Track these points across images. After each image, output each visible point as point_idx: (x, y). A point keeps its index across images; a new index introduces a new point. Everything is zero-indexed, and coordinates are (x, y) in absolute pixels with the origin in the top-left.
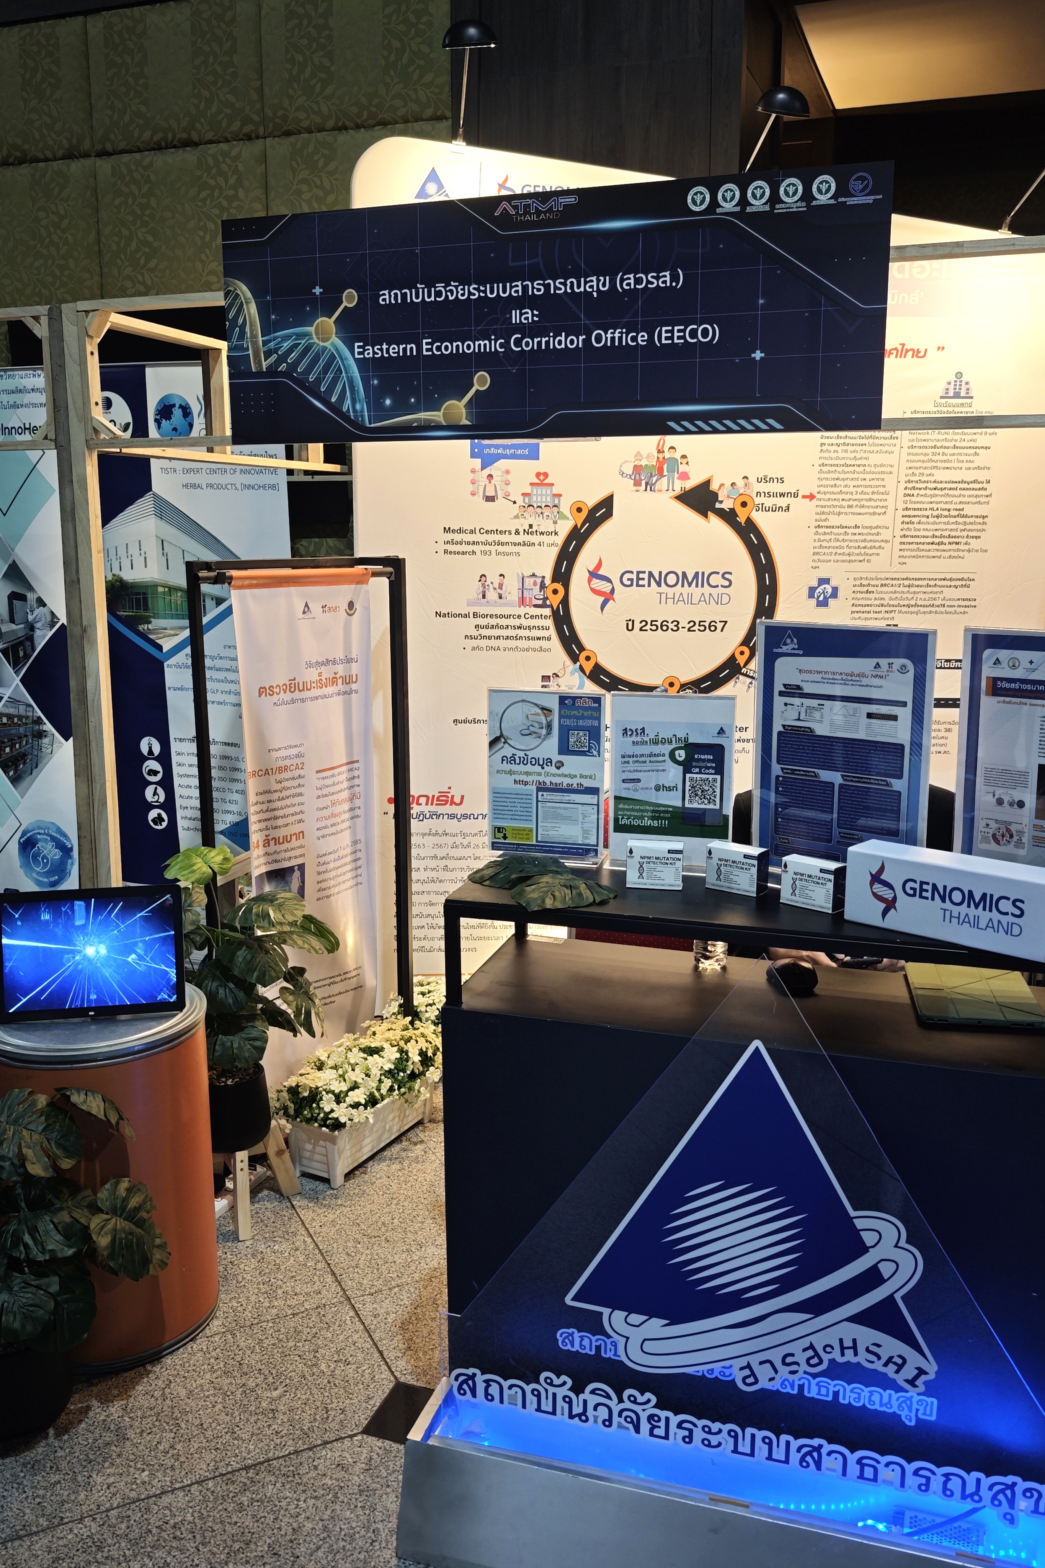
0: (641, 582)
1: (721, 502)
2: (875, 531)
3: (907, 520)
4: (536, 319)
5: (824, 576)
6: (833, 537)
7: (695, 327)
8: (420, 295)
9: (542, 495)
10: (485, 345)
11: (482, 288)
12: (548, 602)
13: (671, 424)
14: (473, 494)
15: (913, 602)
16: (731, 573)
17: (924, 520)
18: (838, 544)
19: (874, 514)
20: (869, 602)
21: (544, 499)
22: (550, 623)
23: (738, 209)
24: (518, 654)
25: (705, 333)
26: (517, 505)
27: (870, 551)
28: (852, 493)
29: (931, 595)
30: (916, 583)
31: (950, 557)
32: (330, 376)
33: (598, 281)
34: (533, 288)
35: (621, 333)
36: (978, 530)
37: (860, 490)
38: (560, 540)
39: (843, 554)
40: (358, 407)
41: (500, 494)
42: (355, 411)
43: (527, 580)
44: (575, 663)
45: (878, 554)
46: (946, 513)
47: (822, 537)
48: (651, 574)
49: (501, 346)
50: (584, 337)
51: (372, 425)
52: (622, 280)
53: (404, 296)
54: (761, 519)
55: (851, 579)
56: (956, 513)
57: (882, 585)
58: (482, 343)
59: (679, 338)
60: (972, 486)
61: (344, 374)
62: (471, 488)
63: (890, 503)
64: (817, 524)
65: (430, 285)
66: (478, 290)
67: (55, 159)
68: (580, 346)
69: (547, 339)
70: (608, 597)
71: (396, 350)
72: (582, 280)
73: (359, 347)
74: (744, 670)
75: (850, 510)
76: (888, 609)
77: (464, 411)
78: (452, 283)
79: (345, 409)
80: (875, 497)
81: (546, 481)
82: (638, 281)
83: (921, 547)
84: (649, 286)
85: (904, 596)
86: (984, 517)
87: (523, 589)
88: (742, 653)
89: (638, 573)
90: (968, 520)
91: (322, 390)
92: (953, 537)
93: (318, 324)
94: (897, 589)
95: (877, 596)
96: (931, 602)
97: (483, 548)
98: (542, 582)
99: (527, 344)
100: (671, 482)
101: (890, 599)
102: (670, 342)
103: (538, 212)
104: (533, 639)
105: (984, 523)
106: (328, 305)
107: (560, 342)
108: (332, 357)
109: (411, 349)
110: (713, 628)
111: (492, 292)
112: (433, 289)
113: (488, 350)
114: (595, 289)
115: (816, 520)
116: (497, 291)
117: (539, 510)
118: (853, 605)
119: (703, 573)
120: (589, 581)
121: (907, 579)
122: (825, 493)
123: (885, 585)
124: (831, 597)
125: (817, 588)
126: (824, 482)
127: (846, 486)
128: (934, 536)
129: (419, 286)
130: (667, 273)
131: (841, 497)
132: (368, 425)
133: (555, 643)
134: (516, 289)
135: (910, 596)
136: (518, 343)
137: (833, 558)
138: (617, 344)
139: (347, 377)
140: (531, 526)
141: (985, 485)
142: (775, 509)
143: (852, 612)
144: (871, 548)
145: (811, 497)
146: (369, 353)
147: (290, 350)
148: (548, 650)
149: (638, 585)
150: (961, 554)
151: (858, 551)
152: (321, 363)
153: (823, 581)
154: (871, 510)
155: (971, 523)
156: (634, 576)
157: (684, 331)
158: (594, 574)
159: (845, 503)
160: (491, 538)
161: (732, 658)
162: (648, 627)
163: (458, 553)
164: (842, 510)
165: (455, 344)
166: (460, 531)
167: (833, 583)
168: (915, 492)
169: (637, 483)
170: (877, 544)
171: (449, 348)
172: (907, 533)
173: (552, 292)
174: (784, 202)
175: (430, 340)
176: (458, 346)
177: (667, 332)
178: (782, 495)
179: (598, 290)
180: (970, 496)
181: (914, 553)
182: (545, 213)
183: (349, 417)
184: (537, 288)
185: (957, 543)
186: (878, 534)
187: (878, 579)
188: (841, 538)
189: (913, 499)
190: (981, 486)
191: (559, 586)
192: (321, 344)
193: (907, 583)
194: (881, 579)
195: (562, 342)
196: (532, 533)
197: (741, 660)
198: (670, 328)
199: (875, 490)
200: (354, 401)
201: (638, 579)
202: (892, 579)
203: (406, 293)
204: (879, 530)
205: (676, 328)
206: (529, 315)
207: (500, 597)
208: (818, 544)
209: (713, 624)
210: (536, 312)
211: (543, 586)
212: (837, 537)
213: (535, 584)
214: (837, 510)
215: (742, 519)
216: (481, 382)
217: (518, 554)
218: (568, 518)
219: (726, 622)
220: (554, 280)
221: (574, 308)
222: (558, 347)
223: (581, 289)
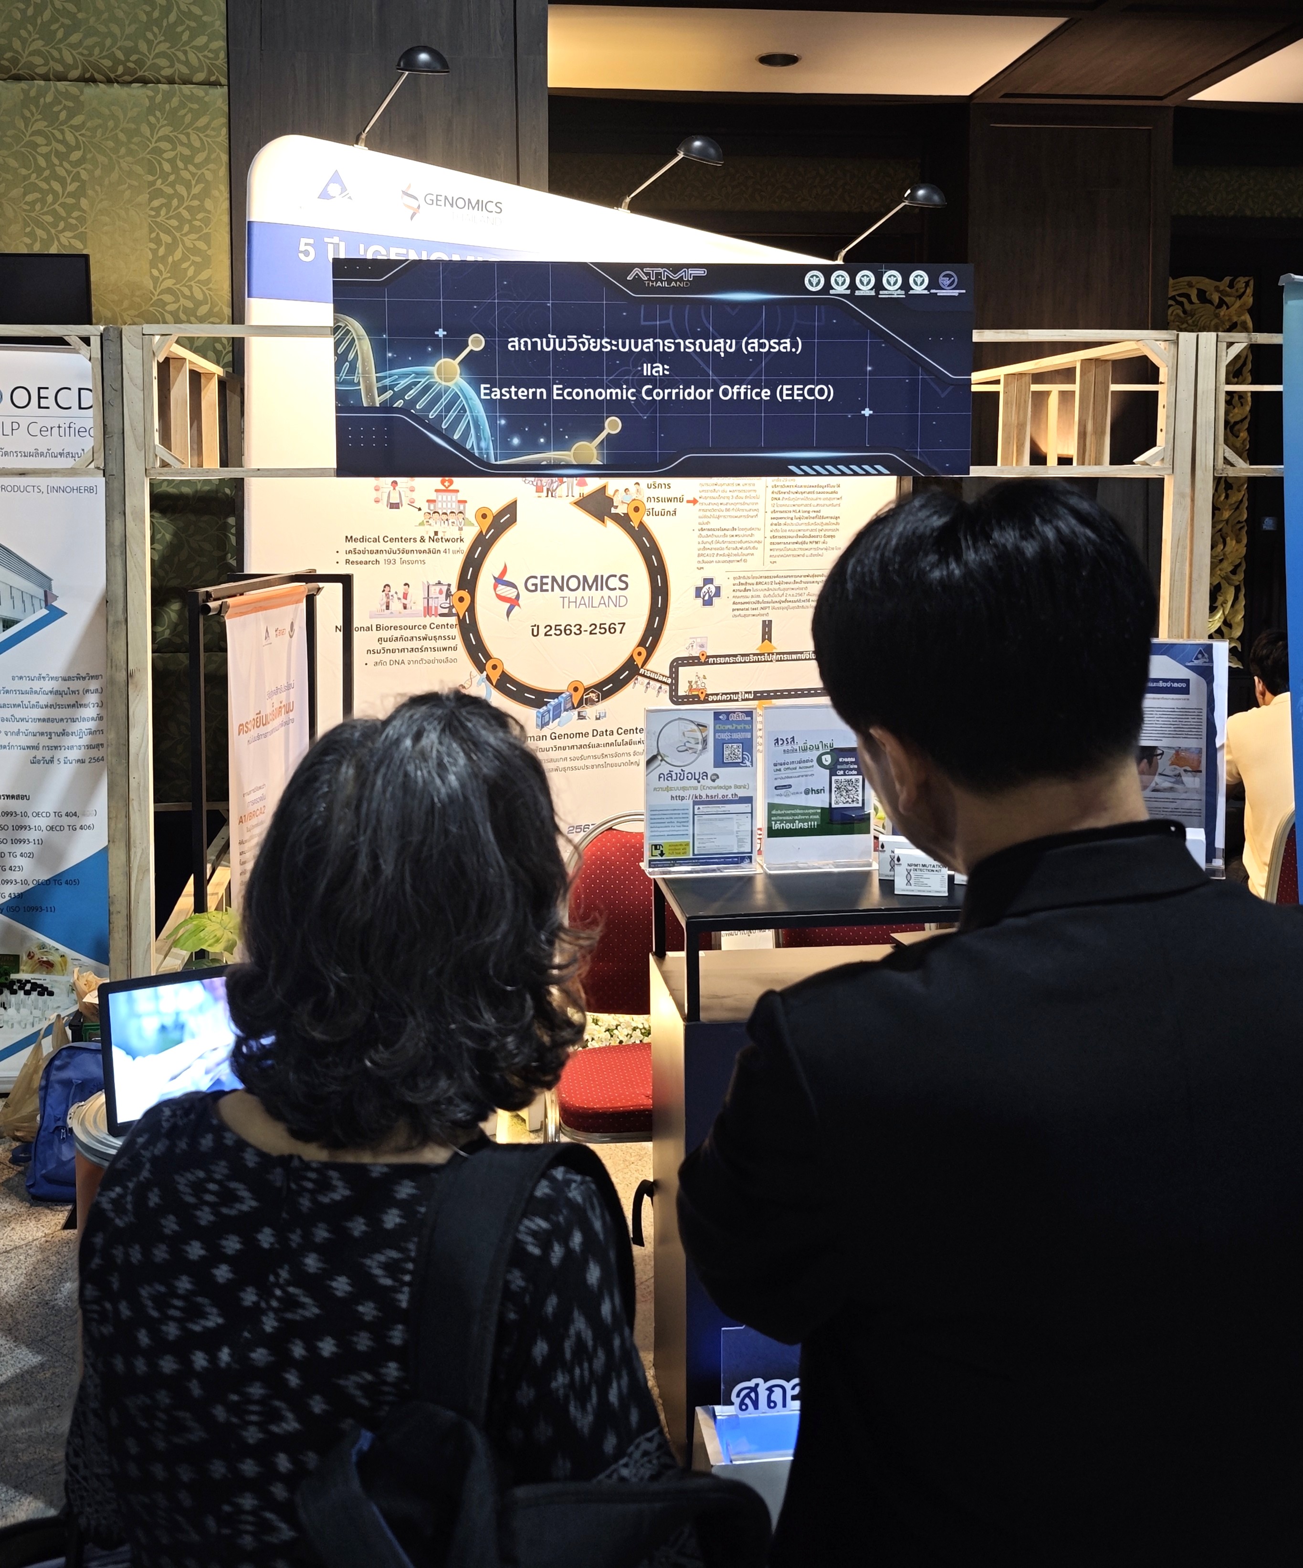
0: (545, 587)
1: (616, 507)
2: (749, 532)
3: (775, 521)
4: (667, 373)
5: (708, 576)
6: (714, 539)
7: (813, 386)
8: (551, 344)
9: (447, 502)
10: (617, 393)
11: (614, 342)
12: (454, 611)
13: (794, 468)
14: (377, 501)
15: (783, 599)
16: (627, 576)
17: (789, 521)
18: (718, 546)
19: (748, 516)
20: (747, 600)
21: (449, 506)
22: (456, 632)
23: (848, 292)
24: (424, 666)
25: (821, 392)
26: (422, 512)
27: (746, 552)
28: (728, 498)
29: (798, 591)
30: (785, 580)
31: (812, 555)
32: (452, 414)
33: (725, 343)
34: (664, 345)
35: (747, 389)
36: (833, 530)
37: (735, 494)
38: (465, 546)
39: (724, 555)
40: (483, 444)
41: (405, 501)
42: (479, 448)
43: (432, 589)
44: (482, 673)
45: (752, 554)
46: (806, 515)
47: (705, 540)
48: (554, 578)
49: (633, 395)
50: (712, 390)
51: (498, 463)
52: (747, 344)
53: (534, 344)
54: (651, 523)
55: (732, 579)
56: (814, 515)
57: (757, 584)
58: (614, 391)
59: (798, 395)
60: (826, 490)
61: (468, 413)
62: (375, 495)
63: (761, 507)
64: (700, 527)
65: (561, 336)
66: (610, 344)
68: (709, 398)
69: (677, 390)
70: (514, 603)
71: (526, 394)
72: (711, 341)
73: (485, 389)
74: (642, 671)
75: (728, 513)
76: (763, 605)
77: (595, 452)
78: (584, 336)
79: (468, 447)
80: (748, 501)
81: (450, 488)
82: (761, 345)
83: (788, 546)
84: (772, 350)
85: (776, 593)
86: (836, 518)
87: (428, 598)
88: (640, 654)
89: (542, 577)
90: (825, 521)
91: (444, 427)
92: (813, 537)
93: (440, 365)
94: (770, 587)
95: (754, 593)
96: (798, 598)
97: (388, 556)
98: (448, 590)
99: (658, 394)
100: (570, 488)
101: (765, 596)
102: (790, 398)
103: (669, 280)
104: (439, 650)
105: (837, 524)
106: (454, 347)
107: (689, 394)
108: (456, 397)
109: (541, 393)
110: (612, 630)
111: (624, 346)
112: (564, 340)
113: (619, 398)
114: (722, 350)
115: (700, 524)
116: (627, 346)
117: (445, 517)
118: (734, 603)
119: (602, 576)
120: (495, 588)
121: (777, 576)
122: (706, 498)
123: (760, 583)
124: (714, 596)
125: (701, 588)
126: (706, 488)
127: (723, 491)
128: (797, 536)
129: (550, 336)
130: (788, 341)
131: (722, 501)
132: (493, 462)
133: (462, 653)
134: (648, 345)
135: (781, 593)
136: (649, 392)
137: (715, 559)
138: (742, 398)
139: (472, 416)
140: (436, 533)
141: (836, 489)
142: (662, 514)
143: (734, 610)
144: (746, 549)
145: (694, 502)
146: (496, 394)
147: (409, 388)
148: (454, 661)
149: (542, 590)
150: (820, 552)
151: (735, 552)
152: (443, 401)
153: (708, 581)
154: (745, 513)
155: (827, 524)
156: (538, 581)
157: (803, 389)
158: (499, 580)
159: (723, 507)
160: (395, 546)
161: (631, 659)
162: (553, 632)
163: (361, 563)
164: (721, 514)
165: (586, 391)
166: (363, 539)
167: (716, 583)
168: (781, 496)
169: (539, 490)
170: (752, 545)
171: (580, 394)
172: (776, 534)
173: (682, 350)
174: (886, 290)
175: (561, 386)
176: (589, 393)
177: (787, 389)
178: (670, 500)
179: (725, 351)
180: (824, 499)
181: (782, 553)
182: (676, 281)
183: (473, 454)
184: (667, 345)
185: (817, 543)
186: (752, 535)
187: (753, 578)
188: (721, 539)
189: (780, 502)
190: (832, 490)
191: (465, 594)
192: (444, 383)
193: (777, 580)
194: (757, 578)
195: (691, 394)
196: (437, 540)
197: (639, 661)
198: (790, 386)
199: (748, 494)
200: (479, 439)
201: (542, 584)
202: (765, 577)
203: (536, 342)
204: (753, 532)
205: (796, 387)
206: (659, 369)
207: (405, 608)
208: (702, 546)
209: (612, 626)
210: (666, 367)
211: (448, 595)
212: (718, 539)
213: (441, 592)
214: (717, 513)
215: (635, 524)
216: (613, 425)
217: (424, 562)
218: (473, 525)
219: (624, 624)
220: (684, 340)
221: (703, 365)
222: (688, 398)
223: (710, 349)
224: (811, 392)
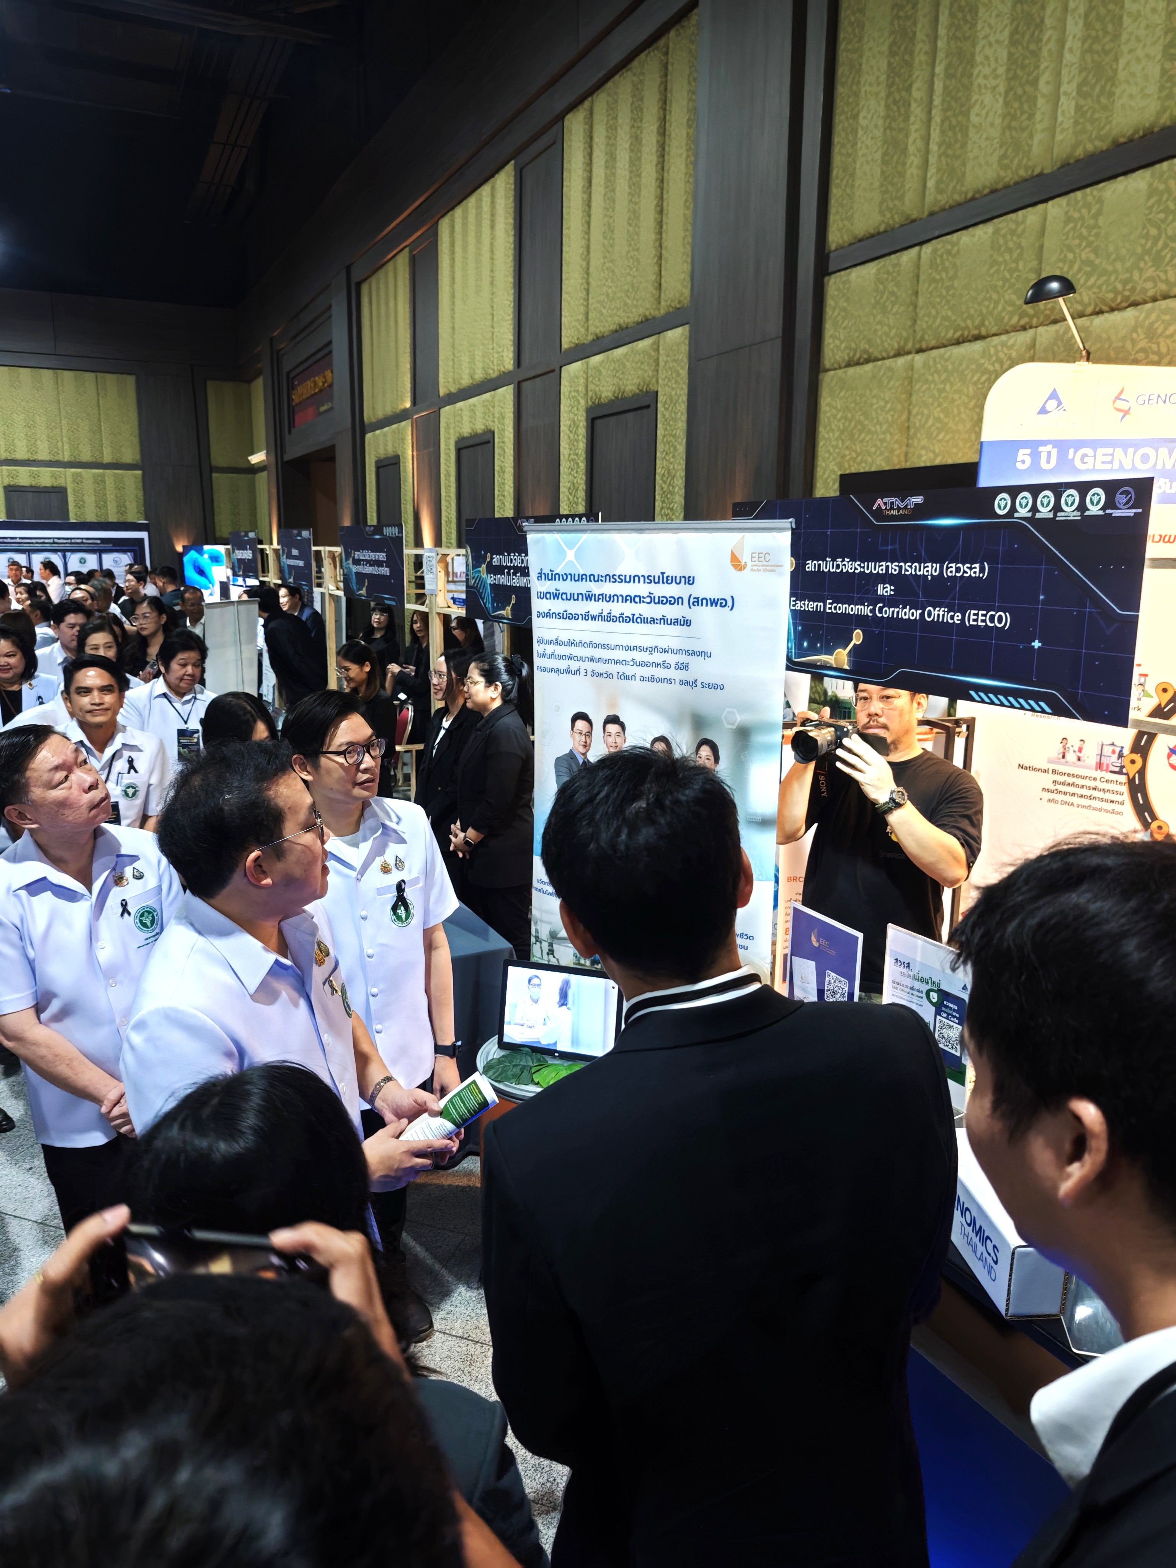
4: (892, 593)
7: (993, 613)
8: (828, 566)
11: (863, 565)
12: (1125, 770)
13: (972, 693)
22: (1125, 789)
23: (1030, 515)
24: (1090, 812)
25: (1000, 619)
33: (932, 567)
34: (892, 568)
35: (944, 611)
40: (790, 645)
43: (1106, 748)
44: (1146, 830)
49: (871, 611)
50: (921, 611)
51: (796, 660)
52: (948, 568)
53: (820, 566)
58: (860, 608)
59: (982, 621)
65: (834, 560)
66: (860, 566)
67: (889, 358)
68: (918, 618)
69: (898, 610)
71: (813, 606)
72: (922, 565)
73: (793, 601)
77: (847, 658)
78: (846, 559)
82: (958, 570)
84: (964, 575)
87: (1101, 756)
98: (1121, 752)
99: (886, 612)
102: (975, 623)
103: (899, 508)
104: (1107, 801)
107: (906, 614)
109: (821, 606)
111: (868, 568)
112: (835, 563)
113: (863, 614)
114: (930, 573)
116: (871, 568)
129: (828, 559)
130: (977, 565)
132: (794, 660)
134: (880, 568)
136: (881, 610)
138: (941, 620)
146: (798, 606)
148: (1121, 813)
157: (985, 615)
171: (843, 608)
173: (903, 573)
174: (1064, 509)
175: (831, 602)
176: (846, 608)
177: (974, 614)
179: (932, 575)
182: (901, 510)
184: (894, 568)
191: (1137, 757)
195: (908, 614)
198: (976, 612)
203: (821, 564)
205: (981, 612)
206: (887, 590)
207: (1079, 760)
210: (892, 588)
211: (1121, 755)
213: (1114, 752)
216: (857, 637)
218: (1153, 697)
220: (905, 563)
221: (916, 588)
222: (904, 617)
223: (921, 573)
224: (992, 619)
